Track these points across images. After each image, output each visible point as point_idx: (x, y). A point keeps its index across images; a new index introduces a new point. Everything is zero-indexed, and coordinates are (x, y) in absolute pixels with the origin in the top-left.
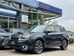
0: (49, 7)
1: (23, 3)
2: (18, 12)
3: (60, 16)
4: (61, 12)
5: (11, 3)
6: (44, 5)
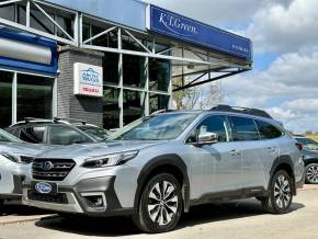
1: (80, 13)
3: (242, 68)
6: (173, 21)
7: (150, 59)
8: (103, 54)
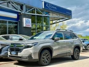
0: (56, 8)
1: (25, 4)
2: (19, 14)
3: (69, 18)
4: (70, 13)
5: (10, 4)
6: (50, 6)
8: (31, 15)
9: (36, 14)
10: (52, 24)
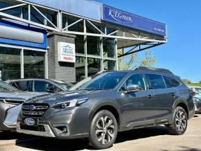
0: (130, 19)
1: (60, 11)
2: (48, 34)
6: (117, 14)
7: (104, 38)
8: (75, 36)
9: (87, 32)
10: (121, 56)
